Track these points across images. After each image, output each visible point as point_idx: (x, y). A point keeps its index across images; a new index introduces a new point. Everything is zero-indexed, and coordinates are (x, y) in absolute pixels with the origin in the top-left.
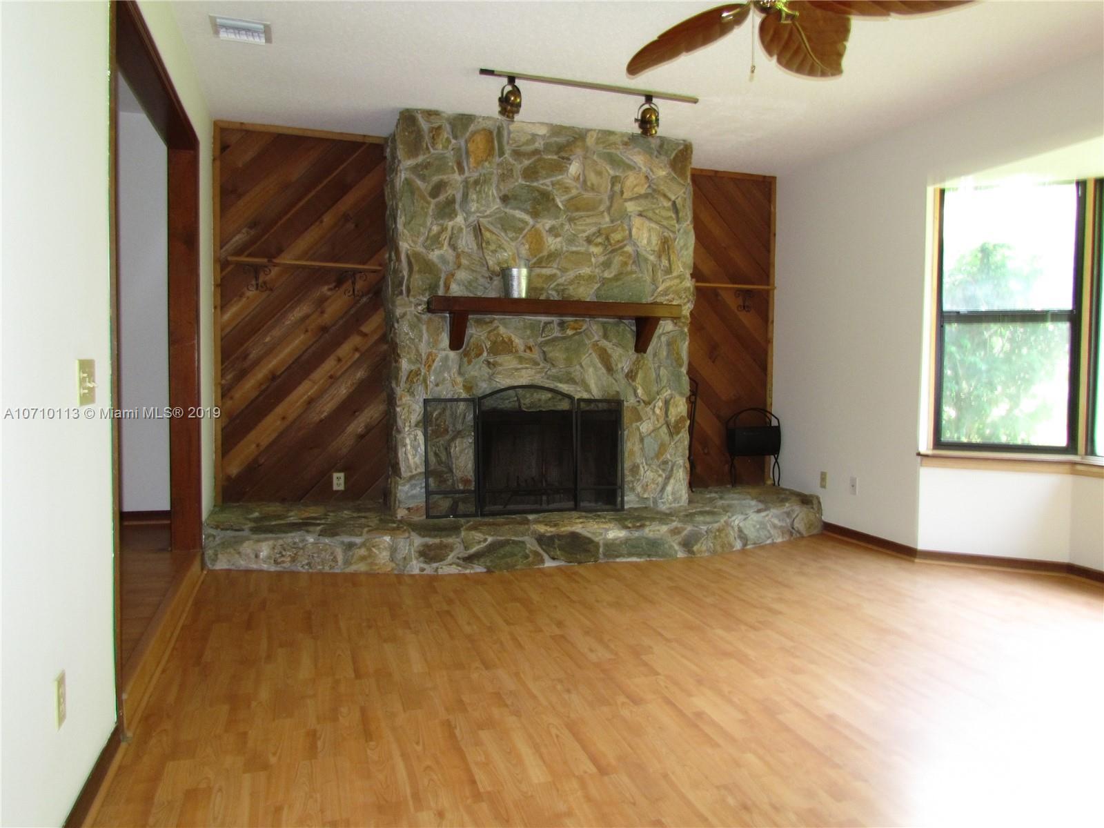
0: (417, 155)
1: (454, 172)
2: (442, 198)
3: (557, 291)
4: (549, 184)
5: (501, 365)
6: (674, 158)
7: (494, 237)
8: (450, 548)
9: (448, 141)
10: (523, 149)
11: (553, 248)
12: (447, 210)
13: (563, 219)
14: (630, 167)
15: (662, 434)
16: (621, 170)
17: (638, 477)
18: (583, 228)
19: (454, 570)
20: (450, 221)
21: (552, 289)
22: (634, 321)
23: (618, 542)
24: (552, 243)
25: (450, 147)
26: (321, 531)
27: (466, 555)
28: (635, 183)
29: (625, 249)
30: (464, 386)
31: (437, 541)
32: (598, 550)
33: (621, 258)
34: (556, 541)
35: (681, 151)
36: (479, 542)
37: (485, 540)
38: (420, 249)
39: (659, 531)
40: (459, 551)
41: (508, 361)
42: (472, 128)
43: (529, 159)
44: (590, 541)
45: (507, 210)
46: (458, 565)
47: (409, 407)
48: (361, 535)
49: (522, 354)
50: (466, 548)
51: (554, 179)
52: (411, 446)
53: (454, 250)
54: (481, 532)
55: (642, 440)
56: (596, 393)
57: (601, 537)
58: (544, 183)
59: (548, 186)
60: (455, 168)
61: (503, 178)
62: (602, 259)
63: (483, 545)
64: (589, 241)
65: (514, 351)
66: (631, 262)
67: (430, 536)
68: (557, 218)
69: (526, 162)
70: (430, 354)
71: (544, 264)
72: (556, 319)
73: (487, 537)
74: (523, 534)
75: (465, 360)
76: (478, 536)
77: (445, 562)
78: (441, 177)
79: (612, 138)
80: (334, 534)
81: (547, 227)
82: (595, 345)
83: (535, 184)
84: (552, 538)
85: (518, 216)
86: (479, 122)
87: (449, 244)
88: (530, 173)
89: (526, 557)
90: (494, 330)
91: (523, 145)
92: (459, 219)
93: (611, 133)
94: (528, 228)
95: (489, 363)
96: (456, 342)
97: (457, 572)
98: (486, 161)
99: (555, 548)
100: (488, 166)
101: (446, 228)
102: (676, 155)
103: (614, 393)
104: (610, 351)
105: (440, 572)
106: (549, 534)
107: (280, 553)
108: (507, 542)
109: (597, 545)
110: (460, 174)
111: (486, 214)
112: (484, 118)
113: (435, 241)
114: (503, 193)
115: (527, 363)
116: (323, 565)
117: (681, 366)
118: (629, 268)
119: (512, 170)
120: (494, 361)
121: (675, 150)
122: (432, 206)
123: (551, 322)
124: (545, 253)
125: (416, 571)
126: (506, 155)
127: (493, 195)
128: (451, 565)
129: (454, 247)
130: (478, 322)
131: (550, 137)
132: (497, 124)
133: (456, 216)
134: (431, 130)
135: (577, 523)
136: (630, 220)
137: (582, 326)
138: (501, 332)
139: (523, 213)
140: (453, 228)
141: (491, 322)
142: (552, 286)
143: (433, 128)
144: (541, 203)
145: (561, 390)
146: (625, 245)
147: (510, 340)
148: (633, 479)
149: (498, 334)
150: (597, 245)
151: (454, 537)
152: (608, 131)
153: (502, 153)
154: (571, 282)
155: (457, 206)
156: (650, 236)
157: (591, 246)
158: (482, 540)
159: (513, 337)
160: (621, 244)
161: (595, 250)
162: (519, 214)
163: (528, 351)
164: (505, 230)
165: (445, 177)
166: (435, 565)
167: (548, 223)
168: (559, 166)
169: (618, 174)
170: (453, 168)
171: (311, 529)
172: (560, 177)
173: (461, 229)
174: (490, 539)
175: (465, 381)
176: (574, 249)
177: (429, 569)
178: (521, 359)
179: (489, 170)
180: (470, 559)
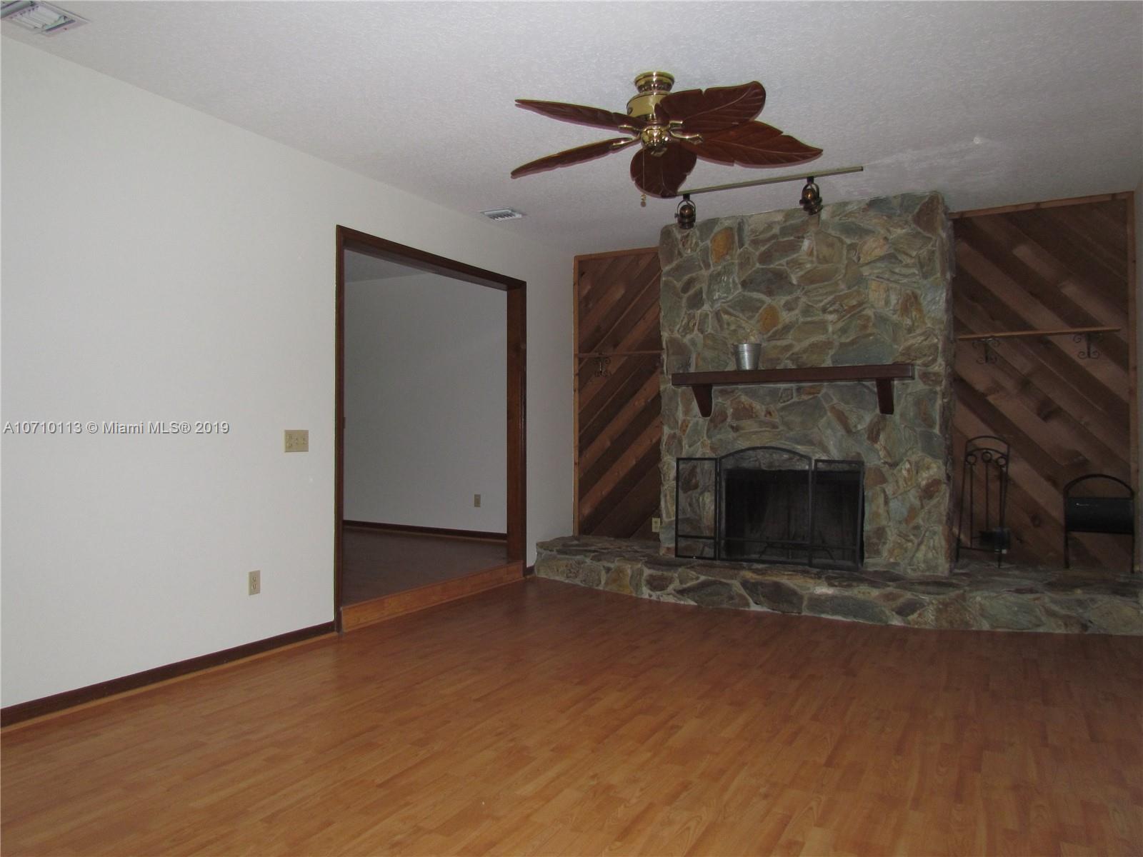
0: (672, 261)
1: (701, 269)
2: (691, 292)
3: (792, 360)
4: (785, 264)
5: (743, 429)
6: (918, 213)
7: (733, 318)
8: (671, 580)
9: (697, 244)
10: (761, 237)
11: (787, 321)
12: (696, 301)
13: (798, 293)
14: (868, 232)
15: (911, 496)
16: (856, 238)
17: (883, 540)
18: (820, 298)
19: (671, 600)
20: (698, 310)
21: (787, 359)
22: (875, 383)
23: (823, 598)
24: (785, 317)
25: (698, 250)
26: (593, 557)
27: (681, 589)
28: (874, 246)
29: (864, 313)
30: (710, 447)
31: (660, 573)
32: (802, 603)
33: (859, 321)
34: (759, 587)
35: (924, 204)
36: (692, 579)
37: (697, 578)
38: (677, 335)
39: (869, 593)
40: (676, 585)
41: (749, 425)
42: (716, 229)
43: (763, 246)
44: (794, 593)
45: (746, 293)
46: (675, 596)
47: (669, 464)
48: (613, 562)
49: (763, 418)
50: (681, 582)
51: (789, 258)
52: (670, 496)
53: (702, 333)
54: (695, 571)
55: (886, 502)
56: (835, 454)
57: (808, 592)
58: (779, 264)
59: (783, 266)
60: (702, 266)
61: (742, 266)
62: (840, 325)
63: (695, 582)
64: (824, 310)
65: (754, 415)
66: (871, 324)
67: (654, 569)
68: (791, 293)
69: (763, 249)
70: (684, 421)
71: (777, 337)
72: (794, 385)
73: (699, 575)
74: (732, 578)
75: (712, 425)
76: (693, 573)
77: (665, 591)
78: (689, 275)
79: (850, 208)
80: (599, 560)
81: (783, 302)
82: (833, 408)
83: (772, 266)
84: (756, 585)
85: (755, 297)
86: (721, 223)
87: (698, 329)
88: (766, 258)
89: (731, 598)
90: (736, 398)
91: (760, 233)
92: (706, 307)
93: (845, 204)
94: (765, 306)
95: (732, 427)
96: (706, 410)
97: (673, 601)
98: (727, 254)
99: (758, 594)
100: (729, 258)
101: (694, 317)
102: (921, 210)
103: (854, 454)
104: (847, 414)
105: (662, 599)
106: (754, 581)
107: (570, 570)
108: (714, 583)
109: (801, 598)
110: (706, 270)
111: (728, 299)
112: (726, 219)
113: (687, 329)
114: (742, 280)
115: (767, 427)
116: (593, 583)
117: (931, 426)
118: (869, 331)
119: (748, 258)
120: (737, 426)
121: (918, 204)
122: (684, 301)
123: (790, 389)
124: (780, 326)
125: (646, 596)
126: (746, 246)
127: (734, 282)
128: (668, 594)
129: (701, 330)
130: (723, 393)
131: (785, 221)
132: (738, 221)
133: (703, 305)
134: (683, 237)
135: (784, 575)
136: (867, 284)
137: (820, 391)
138: (743, 400)
139: (760, 294)
140: (700, 316)
141: (733, 392)
142: (788, 356)
143: (684, 236)
144: (777, 282)
145: (797, 451)
146: (864, 309)
147: (751, 406)
148: (878, 541)
149: (740, 402)
150: (831, 313)
151: (672, 571)
152: (843, 203)
153: (741, 244)
154: (805, 351)
155: (704, 296)
156: (888, 296)
157: (826, 315)
158: (694, 577)
159: (754, 405)
160: (860, 308)
161: (831, 317)
162: (756, 295)
163: (768, 415)
164: (743, 311)
165: (694, 275)
166: (659, 593)
167: (783, 299)
168: (794, 247)
169: (854, 241)
170: (700, 266)
171: (588, 554)
172: (795, 256)
173: (707, 315)
174: (703, 578)
175: (712, 443)
176: (809, 319)
177: (655, 596)
178: (762, 423)
179: (730, 261)
180: (682, 592)
